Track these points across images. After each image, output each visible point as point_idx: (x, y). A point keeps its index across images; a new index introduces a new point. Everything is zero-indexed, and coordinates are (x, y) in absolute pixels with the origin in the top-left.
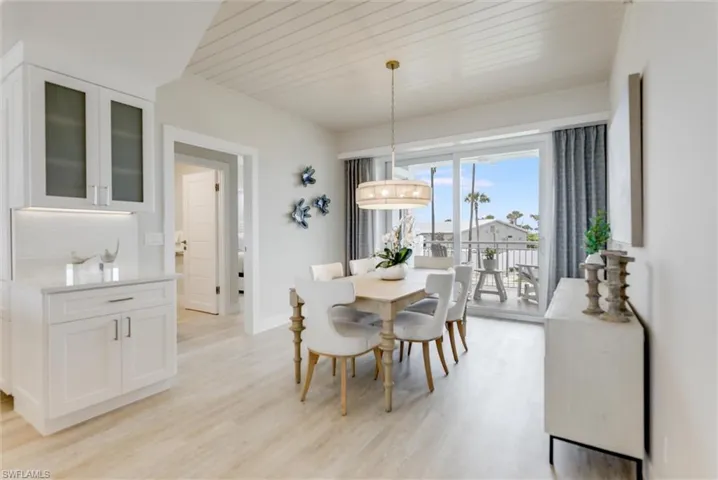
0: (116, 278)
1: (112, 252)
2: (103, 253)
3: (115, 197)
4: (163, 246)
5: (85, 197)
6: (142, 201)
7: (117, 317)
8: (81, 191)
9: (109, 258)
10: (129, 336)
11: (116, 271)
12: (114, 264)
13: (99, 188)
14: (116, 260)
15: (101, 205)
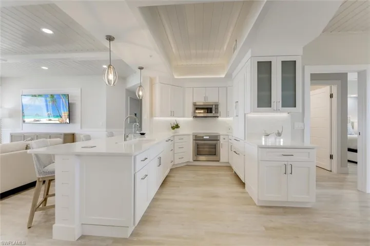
0: (282, 144)
1: (280, 132)
2: (277, 132)
3: (283, 106)
4: (303, 130)
5: (271, 107)
6: (295, 107)
7: (286, 163)
8: (269, 105)
9: (279, 134)
10: (291, 173)
11: (282, 140)
12: (281, 137)
13: (276, 102)
14: (282, 135)
15: (277, 111)
